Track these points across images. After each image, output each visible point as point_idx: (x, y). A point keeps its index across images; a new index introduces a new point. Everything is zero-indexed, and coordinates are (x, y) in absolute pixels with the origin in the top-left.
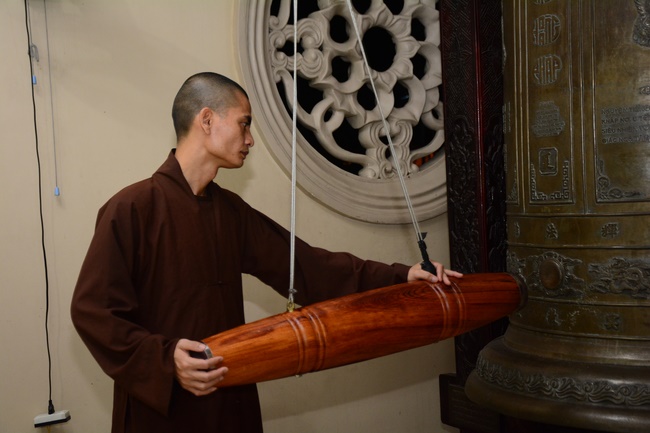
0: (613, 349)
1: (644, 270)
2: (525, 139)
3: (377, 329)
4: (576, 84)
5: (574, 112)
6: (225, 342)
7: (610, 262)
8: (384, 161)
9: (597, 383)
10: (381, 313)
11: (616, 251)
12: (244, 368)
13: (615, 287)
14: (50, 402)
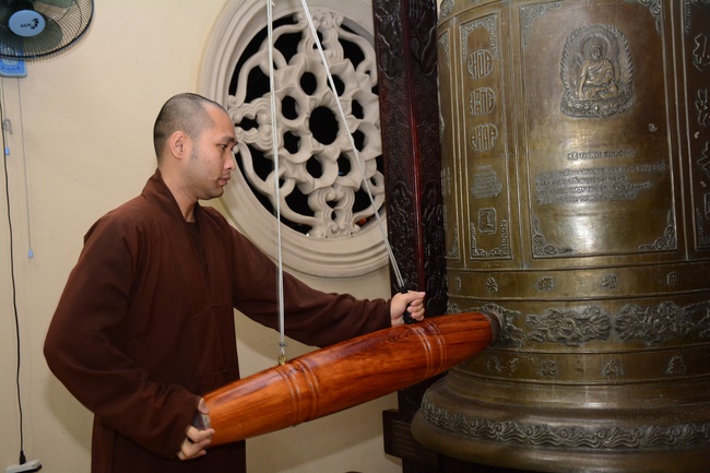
0: (549, 393)
1: (576, 320)
2: (465, 200)
3: (367, 376)
4: (511, 150)
5: (511, 176)
6: (219, 401)
7: (546, 313)
8: (331, 223)
9: (538, 427)
10: (369, 360)
11: (552, 303)
12: (240, 426)
13: (551, 336)
14: (22, 452)
